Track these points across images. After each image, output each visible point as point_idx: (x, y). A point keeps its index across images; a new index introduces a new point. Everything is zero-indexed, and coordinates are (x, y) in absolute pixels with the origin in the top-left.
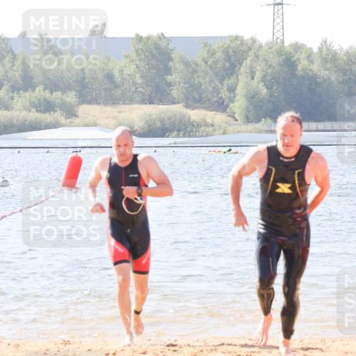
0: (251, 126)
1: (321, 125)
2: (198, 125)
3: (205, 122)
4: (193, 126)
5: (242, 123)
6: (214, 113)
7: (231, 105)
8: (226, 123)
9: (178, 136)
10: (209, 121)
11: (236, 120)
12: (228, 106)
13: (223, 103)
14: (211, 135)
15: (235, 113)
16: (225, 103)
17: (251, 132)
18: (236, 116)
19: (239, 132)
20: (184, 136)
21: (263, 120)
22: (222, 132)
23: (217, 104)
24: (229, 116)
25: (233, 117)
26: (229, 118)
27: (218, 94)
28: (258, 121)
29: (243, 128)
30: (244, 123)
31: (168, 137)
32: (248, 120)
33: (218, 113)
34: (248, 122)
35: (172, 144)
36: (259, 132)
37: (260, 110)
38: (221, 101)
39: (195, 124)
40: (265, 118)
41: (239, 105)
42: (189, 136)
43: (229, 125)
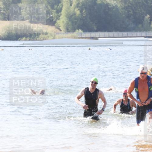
0: (70, 35)
1: (111, 34)
2: (38, 33)
3: (42, 32)
4: (35, 34)
5: (64, 32)
6: (47, 26)
7: (58, 21)
8: (55, 32)
9: (26, 40)
10: (45, 31)
11: (61, 31)
12: (55, 22)
13: (53, 20)
14: (46, 39)
15: (60, 26)
16: (54, 20)
17: (69, 38)
18: (60, 28)
19: (62, 38)
20: (30, 40)
21: (77, 30)
22: (53, 37)
23: (49, 21)
24: (56, 28)
25: (59, 29)
26: (57, 29)
27: (50, 15)
28: (74, 31)
29: (65, 35)
30: (66, 32)
31: (20, 40)
32: (68, 30)
33: (50, 26)
34: (68, 32)
35: (22, 44)
36: (74, 38)
37: (75, 24)
38: (51, 19)
39: (36, 33)
40: (78, 30)
41: (62, 21)
42: (33, 40)
43: (57, 33)
